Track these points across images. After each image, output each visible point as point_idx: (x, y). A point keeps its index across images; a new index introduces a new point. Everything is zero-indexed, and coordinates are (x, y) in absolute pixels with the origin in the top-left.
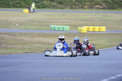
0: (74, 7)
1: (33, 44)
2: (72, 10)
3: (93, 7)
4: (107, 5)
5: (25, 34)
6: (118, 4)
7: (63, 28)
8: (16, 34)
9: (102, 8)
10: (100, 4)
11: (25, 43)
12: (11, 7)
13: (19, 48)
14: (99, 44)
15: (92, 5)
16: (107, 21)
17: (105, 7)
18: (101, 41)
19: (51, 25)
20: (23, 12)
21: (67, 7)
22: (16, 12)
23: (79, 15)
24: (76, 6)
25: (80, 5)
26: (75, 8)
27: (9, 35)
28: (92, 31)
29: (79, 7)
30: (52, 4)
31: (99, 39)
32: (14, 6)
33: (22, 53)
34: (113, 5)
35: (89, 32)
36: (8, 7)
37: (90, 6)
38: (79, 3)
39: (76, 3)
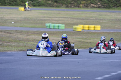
0: (69, 5)
1: (29, 42)
2: (67, 9)
3: (89, 6)
4: (102, 4)
5: (21, 32)
6: (113, 3)
7: (58, 27)
8: (12, 32)
9: (97, 7)
10: (95, 3)
11: (21, 40)
12: (6, 4)
13: (14, 46)
14: (93, 43)
15: (87, 4)
16: (102, 20)
17: (100, 6)
18: (96, 39)
19: (46, 23)
20: (19, 10)
21: (62, 6)
22: (11, 10)
23: (74, 14)
24: (71, 5)
25: (76, 4)
26: (71, 7)
27: (5, 32)
28: (87, 30)
29: (74, 6)
30: (47, 3)
31: (94, 37)
32: (10, 4)
33: (17, 50)
34: (108, 4)
35: (84, 31)
36: (4, 5)
37: (86, 5)
38: (75, 2)
39: (72, 2)
